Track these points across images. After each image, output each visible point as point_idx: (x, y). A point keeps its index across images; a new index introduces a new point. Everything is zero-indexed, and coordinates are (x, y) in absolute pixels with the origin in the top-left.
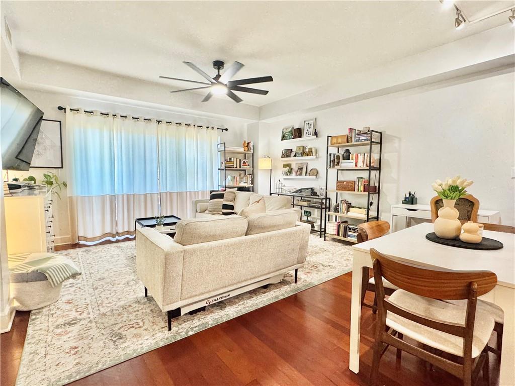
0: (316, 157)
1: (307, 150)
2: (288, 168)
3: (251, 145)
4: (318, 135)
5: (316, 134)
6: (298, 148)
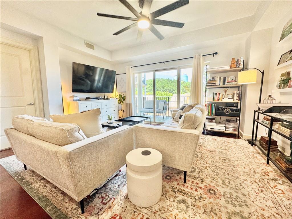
3: (241, 60)
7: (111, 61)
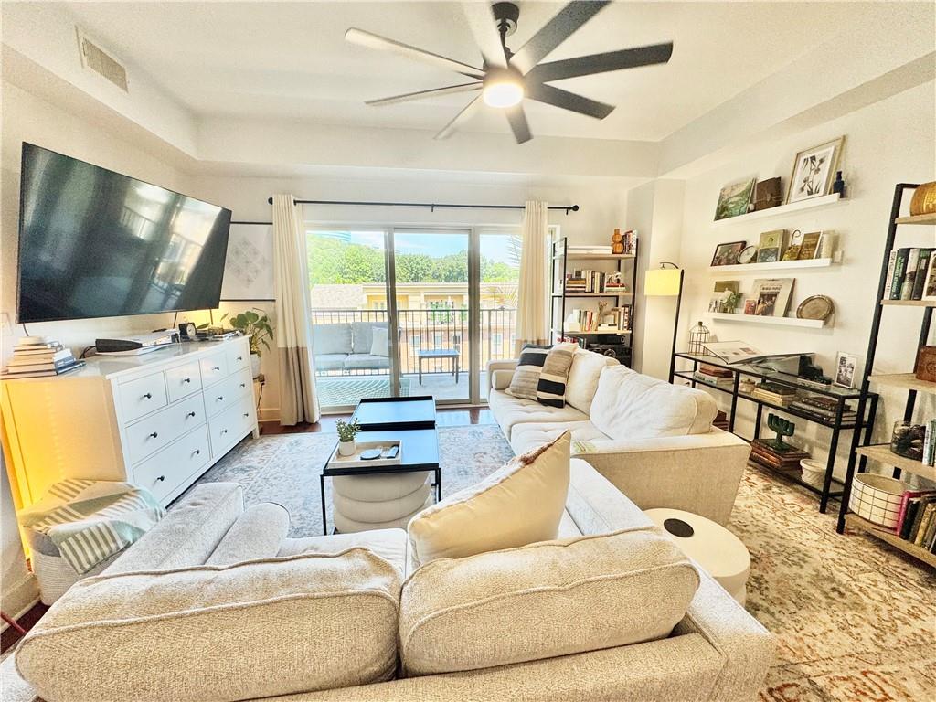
0: (832, 262)
1: (798, 241)
2: (727, 293)
3: (633, 237)
4: (850, 190)
5: (839, 187)
6: (768, 236)
7: (196, 158)
